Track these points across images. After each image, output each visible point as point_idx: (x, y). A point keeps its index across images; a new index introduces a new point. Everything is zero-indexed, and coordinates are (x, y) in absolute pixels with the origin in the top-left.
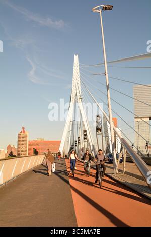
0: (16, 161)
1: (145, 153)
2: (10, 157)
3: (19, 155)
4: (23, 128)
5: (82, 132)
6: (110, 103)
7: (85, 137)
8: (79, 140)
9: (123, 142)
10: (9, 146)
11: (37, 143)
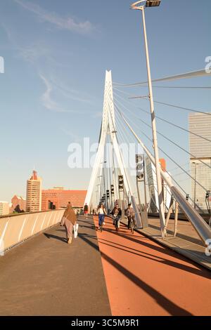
0: (24, 218)
1: (204, 207)
2: (17, 213)
3: (28, 210)
4: (34, 172)
5: (117, 178)
6: (155, 138)
7: (121, 185)
8: (113, 190)
9: (175, 192)
10: (15, 198)
11: (54, 193)
